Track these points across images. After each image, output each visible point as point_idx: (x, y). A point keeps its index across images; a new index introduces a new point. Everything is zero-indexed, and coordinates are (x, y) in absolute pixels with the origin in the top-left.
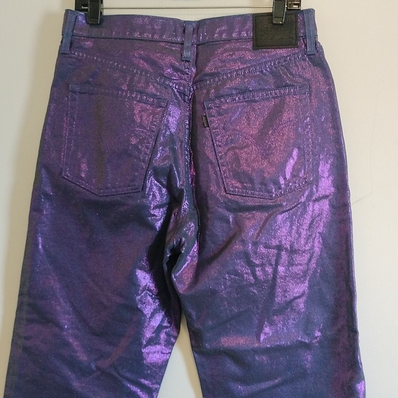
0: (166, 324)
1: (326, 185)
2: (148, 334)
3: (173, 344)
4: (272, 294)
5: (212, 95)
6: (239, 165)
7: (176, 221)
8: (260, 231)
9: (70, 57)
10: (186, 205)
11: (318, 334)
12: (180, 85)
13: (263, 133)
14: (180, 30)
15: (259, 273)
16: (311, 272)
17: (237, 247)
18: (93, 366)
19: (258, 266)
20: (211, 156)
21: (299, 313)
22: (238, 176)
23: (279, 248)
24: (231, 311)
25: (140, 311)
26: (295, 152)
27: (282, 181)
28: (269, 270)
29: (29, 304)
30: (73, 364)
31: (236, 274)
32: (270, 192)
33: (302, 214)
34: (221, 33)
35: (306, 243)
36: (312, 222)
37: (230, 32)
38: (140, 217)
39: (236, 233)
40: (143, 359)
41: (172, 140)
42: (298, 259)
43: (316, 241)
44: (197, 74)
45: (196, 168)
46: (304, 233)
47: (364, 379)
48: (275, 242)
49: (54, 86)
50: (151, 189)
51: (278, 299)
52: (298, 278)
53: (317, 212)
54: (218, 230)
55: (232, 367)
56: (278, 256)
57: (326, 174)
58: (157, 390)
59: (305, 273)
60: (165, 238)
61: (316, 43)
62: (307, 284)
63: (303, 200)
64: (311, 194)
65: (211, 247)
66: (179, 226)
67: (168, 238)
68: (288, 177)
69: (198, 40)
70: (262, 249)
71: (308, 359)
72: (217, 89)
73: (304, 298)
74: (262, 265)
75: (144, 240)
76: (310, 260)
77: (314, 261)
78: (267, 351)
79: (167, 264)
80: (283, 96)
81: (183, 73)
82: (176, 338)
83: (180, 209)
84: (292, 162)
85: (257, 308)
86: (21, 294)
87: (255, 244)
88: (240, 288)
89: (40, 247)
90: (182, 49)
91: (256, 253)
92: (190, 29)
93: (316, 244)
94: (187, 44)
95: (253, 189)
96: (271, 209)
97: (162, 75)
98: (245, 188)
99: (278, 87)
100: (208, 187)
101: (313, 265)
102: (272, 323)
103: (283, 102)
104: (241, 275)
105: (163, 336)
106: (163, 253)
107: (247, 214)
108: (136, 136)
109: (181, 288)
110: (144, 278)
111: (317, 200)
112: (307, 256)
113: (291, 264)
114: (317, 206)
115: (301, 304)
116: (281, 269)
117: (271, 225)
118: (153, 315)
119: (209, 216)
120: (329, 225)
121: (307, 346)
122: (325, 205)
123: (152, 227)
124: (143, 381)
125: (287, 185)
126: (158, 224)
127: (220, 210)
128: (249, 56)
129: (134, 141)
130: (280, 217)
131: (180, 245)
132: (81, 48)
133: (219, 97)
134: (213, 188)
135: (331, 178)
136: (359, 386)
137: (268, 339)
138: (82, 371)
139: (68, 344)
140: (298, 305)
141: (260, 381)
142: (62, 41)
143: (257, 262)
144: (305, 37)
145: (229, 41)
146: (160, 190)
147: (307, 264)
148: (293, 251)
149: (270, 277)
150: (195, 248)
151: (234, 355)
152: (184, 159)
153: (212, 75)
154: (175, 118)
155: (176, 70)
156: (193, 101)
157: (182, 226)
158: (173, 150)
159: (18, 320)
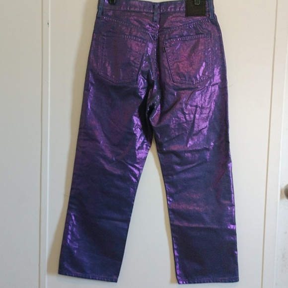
0: (146, 141)
1: (217, 79)
2: (138, 145)
3: (149, 150)
4: (193, 126)
5: (167, 38)
6: (179, 70)
7: (151, 95)
8: (188, 99)
9: (102, 20)
10: (155, 88)
11: (212, 144)
12: (152, 33)
13: (190, 56)
14: (152, 7)
15: (187, 118)
16: (210, 117)
17: (178, 106)
18: (114, 159)
19: (187, 114)
20: (167, 66)
21: (204, 135)
22: (179, 74)
23: (196, 106)
24: (175, 134)
25: (135, 135)
26: (204, 64)
27: (198, 77)
28: (192, 116)
29: (84, 133)
30: (105, 158)
31: (178, 117)
32: (193, 81)
33: (206, 92)
34: (171, 9)
35: (208, 104)
36: (211, 95)
37: (175, 8)
38: (135, 93)
39: (177, 100)
40: (136, 156)
41: (149, 58)
42: (204, 111)
43: (212, 103)
44: (160, 27)
45: (160, 71)
46: (207, 100)
47: (231, 162)
48: (195, 104)
49: (94, 32)
50: (140, 80)
51: (195, 129)
52: (204, 120)
53: (213, 90)
54: (170, 99)
55: (175, 159)
56: (196, 110)
57: (217, 74)
58: (142, 169)
59: (207, 117)
60: (146, 102)
61: (214, 14)
62: (208, 122)
63: (207, 85)
64: (211, 83)
65: (166, 106)
66: (153, 97)
67: (148, 102)
68: (201, 75)
69: (160, 12)
70: (189, 107)
71: (208, 155)
72: (169, 35)
73: (207, 129)
74: (189, 114)
75: (137, 103)
76: (209, 112)
77: (211, 112)
78: (190, 152)
79: (148, 114)
80: (199, 39)
81: (154, 27)
82: (150, 147)
83: (153, 89)
84: (202, 68)
85: (187, 133)
86: (80, 128)
87: (186, 105)
88: (180, 124)
89: (89, 107)
90: (153, 16)
91: (186, 109)
92: (157, 6)
93: (212, 105)
94: (155, 14)
95: (186, 80)
96: (193, 89)
97: (144, 28)
98: (182, 80)
99: (197, 34)
100: (166, 79)
101: (211, 114)
102: (192, 139)
103: (199, 41)
104: (179, 118)
105: (145, 146)
106: (146, 109)
107: (183, 92)
108: (133, 56)
109: (153, 124)
110: (136, 120)
111: (213, 85)
112: (208, 110)
113: (201, 113)
114: (213, 88)
115: (205, 131)
116: (197, 116)
117: (193, 96)
118: (140, 137)
119: (166, 92)
120: (218, 97)
121: (208, 149)
122: (217, 88)
123: (141, 98)
124: (135, 165)
125: (200, 78)
126: (143, 96)
127: (170, 89)
128: (184, 19)
129: (132, 58)
130: (197, 93)
131: (154, 105)
132: (107, 15)
133: (170, 39)
134: (168, 80)
135: (219, 75)
136: (229, 165)
137: (191, 146)
138: (109, 161)
139: (102, 150)
140: (204, 132)
141: (187, 165)
142: (98, 12)
143: (187, 112)
144: (209, 12)
145: (175, 12)
146: (144, 81)
147: (209, 114)
148: (202, 108)
149: (192, 119)
150: (159, 107)
151: (176, 154)
152: (154, 67)
153: (167, 28)
154: (151, 48)
155: (151, 25)
156: (158, 40)
157: (154, 97)
158: (150, 63)
159: (79, 140)
